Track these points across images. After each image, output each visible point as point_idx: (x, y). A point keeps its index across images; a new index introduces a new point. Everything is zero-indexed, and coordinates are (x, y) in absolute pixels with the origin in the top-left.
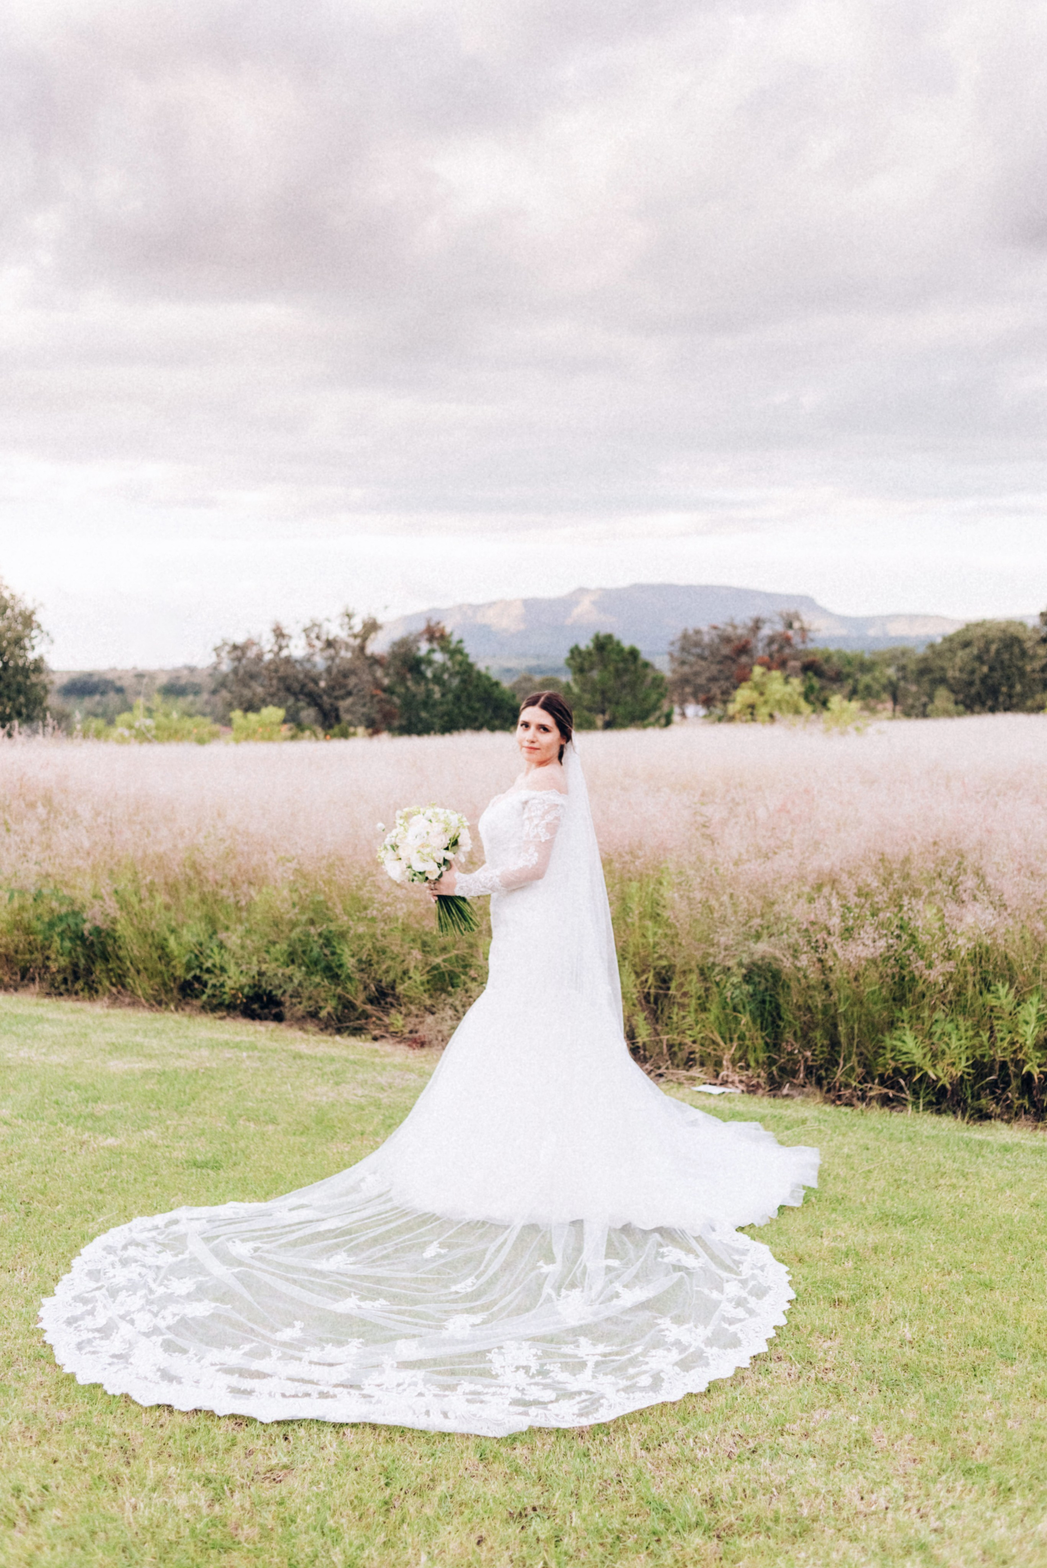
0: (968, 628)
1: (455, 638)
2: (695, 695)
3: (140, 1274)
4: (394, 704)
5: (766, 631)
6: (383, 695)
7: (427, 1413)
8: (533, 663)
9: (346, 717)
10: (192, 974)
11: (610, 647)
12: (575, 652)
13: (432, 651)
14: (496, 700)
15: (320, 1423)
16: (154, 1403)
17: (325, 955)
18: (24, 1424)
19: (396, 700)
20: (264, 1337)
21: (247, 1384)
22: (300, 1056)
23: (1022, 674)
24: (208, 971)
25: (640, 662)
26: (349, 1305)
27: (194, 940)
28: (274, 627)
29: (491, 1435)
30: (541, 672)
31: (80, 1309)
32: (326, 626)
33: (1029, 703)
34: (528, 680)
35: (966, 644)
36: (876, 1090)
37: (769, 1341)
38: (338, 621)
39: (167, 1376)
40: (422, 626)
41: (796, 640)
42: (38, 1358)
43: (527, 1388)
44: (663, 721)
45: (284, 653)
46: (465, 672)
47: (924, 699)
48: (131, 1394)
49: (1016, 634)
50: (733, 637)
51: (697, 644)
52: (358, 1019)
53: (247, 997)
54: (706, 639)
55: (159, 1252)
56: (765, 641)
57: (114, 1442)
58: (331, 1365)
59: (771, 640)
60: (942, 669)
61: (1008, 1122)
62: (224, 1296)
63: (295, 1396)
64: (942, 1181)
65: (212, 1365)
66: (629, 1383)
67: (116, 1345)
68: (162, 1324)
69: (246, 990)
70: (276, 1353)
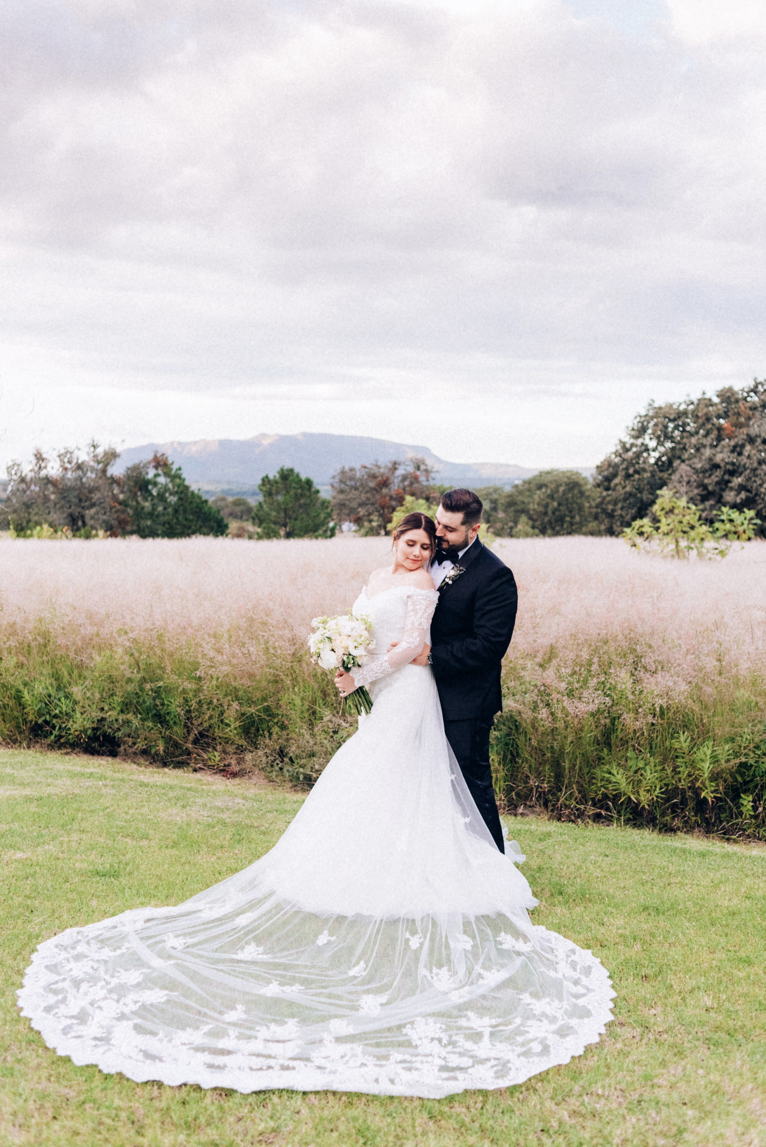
0: (541, 474)
1: (175, 467)
2: (348, 515)
3: (92, 967)
4: (128, 514)
5: (400, 471)
6: (119, 507)
7: (377, 1081)
8: (226, 487)
9: (90, 522)
10: (43, 718)
11: (291, 478)
12: (266, 481)
13: (157, 475)
14: (205, 513)
15: (291, 1092)
16: (144, 1080)
17: (156, 705)
18: (39, 1102)
19: (130, 511)
20: (217, 1020)
21: (220, 1060)
22: (146, 785)
23: (581, 509)
24: (56, 716)
25: (313, 490)
26: (273, 990)
27: (45, 692)
28: (36, 452)
29: (432, 1097)
30: (233, 495)
31: (52, 999)
32: (76, 453)
33: (584, 529)
34: (223, 499)
35: (540, 487)
36: (591, 811)
37: (612, 1011)
38: (86, 449)
39: (148, 1055)
40: (151, 457)
41: (422, 478)
42: (29, 1042)
43: (447, 1056)
44: (329, 533)
45: (43, 473)
46: (182, 492)
47: (511, 524)
48: (125, 1072)
49: (576, 480)
50: (378, 474)
51: (351, 479)
52: (181, 755)
53: (89, 738)
54: (358, 475)
55: (100, 949)
56: (400, 478)
57: (123, 1115)
58: (284, 1042)
59: (404, 478)
60: (523, 502)
61: (687, 832)
62: (170, 985)
63: (261, 1069)
64: (673, 880)
65: (184, 1044)
66: (524, 1049)
67: (92, 1029)
68: (127, 1011)
69: (89, 732)
70: (233, 1032)
